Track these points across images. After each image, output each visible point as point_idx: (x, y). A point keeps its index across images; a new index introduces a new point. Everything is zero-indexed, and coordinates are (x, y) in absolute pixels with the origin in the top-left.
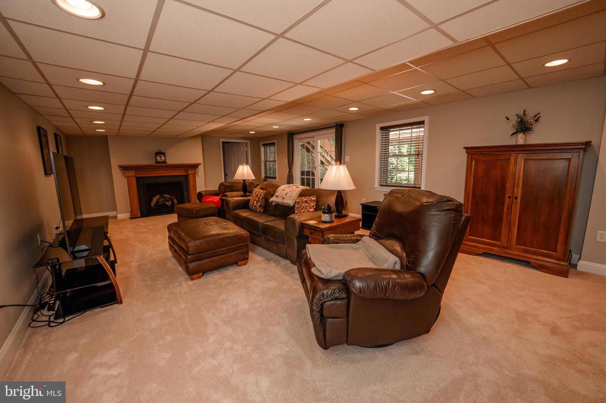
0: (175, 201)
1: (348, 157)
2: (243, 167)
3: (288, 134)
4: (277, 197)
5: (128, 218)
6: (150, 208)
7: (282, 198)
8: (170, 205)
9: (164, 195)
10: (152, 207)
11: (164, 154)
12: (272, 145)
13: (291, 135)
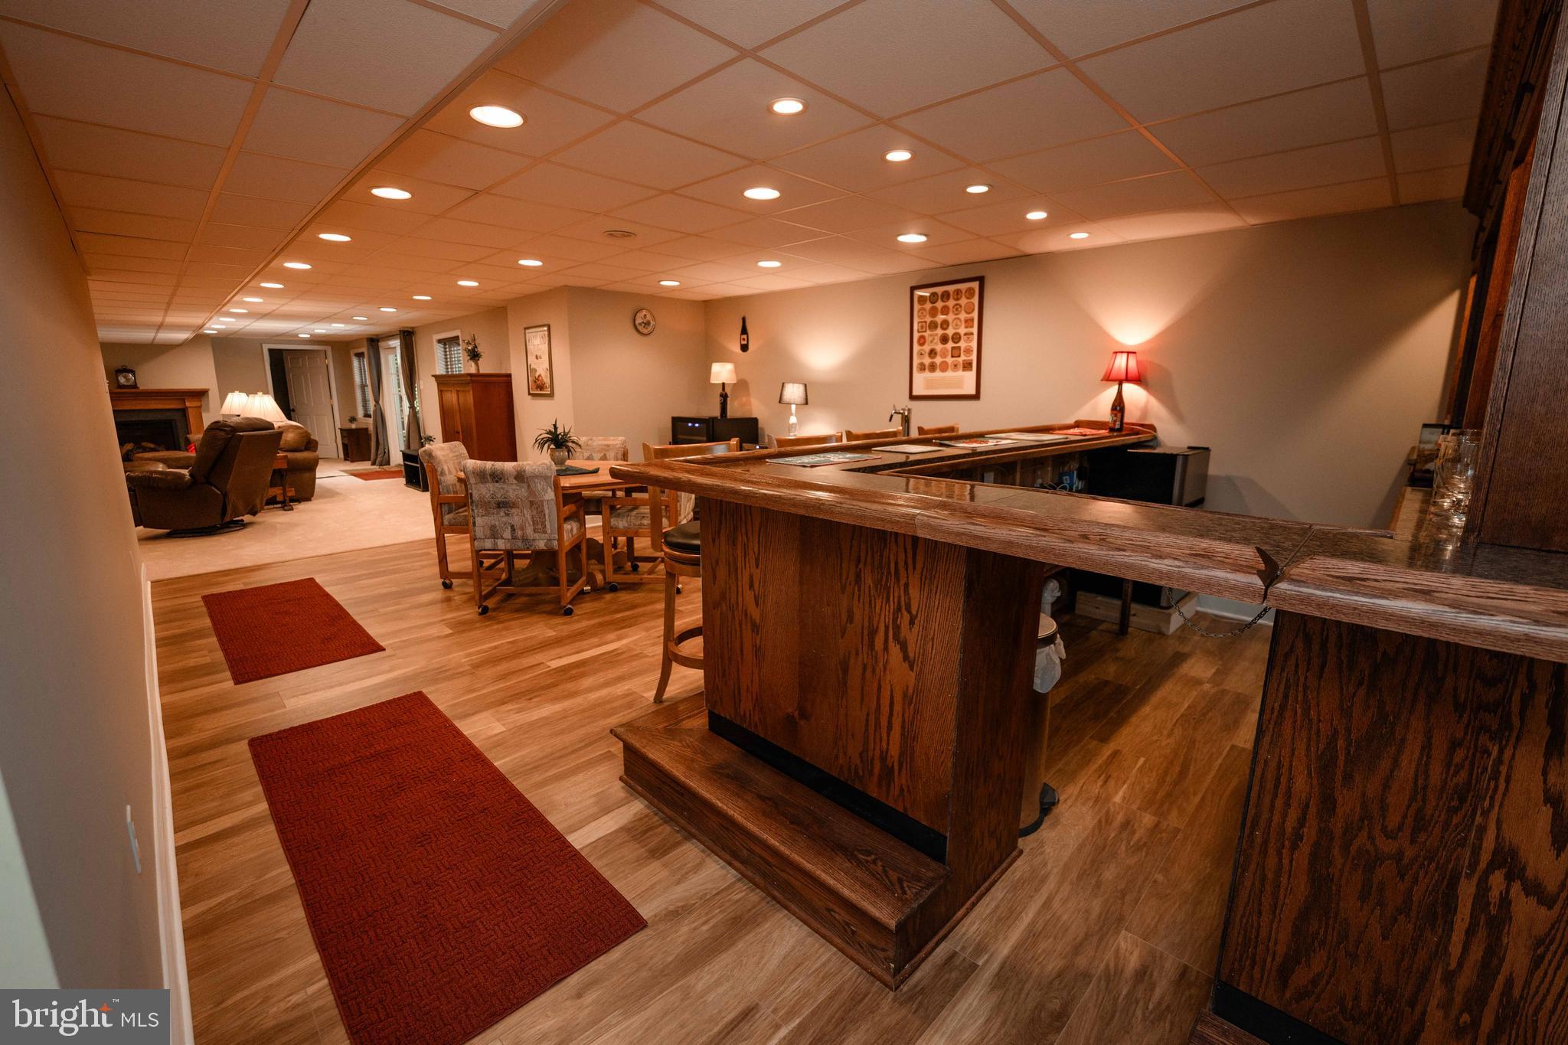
3: (367, 339)
11: (133, 372)
12: (364, 357)
13: (374, 342)
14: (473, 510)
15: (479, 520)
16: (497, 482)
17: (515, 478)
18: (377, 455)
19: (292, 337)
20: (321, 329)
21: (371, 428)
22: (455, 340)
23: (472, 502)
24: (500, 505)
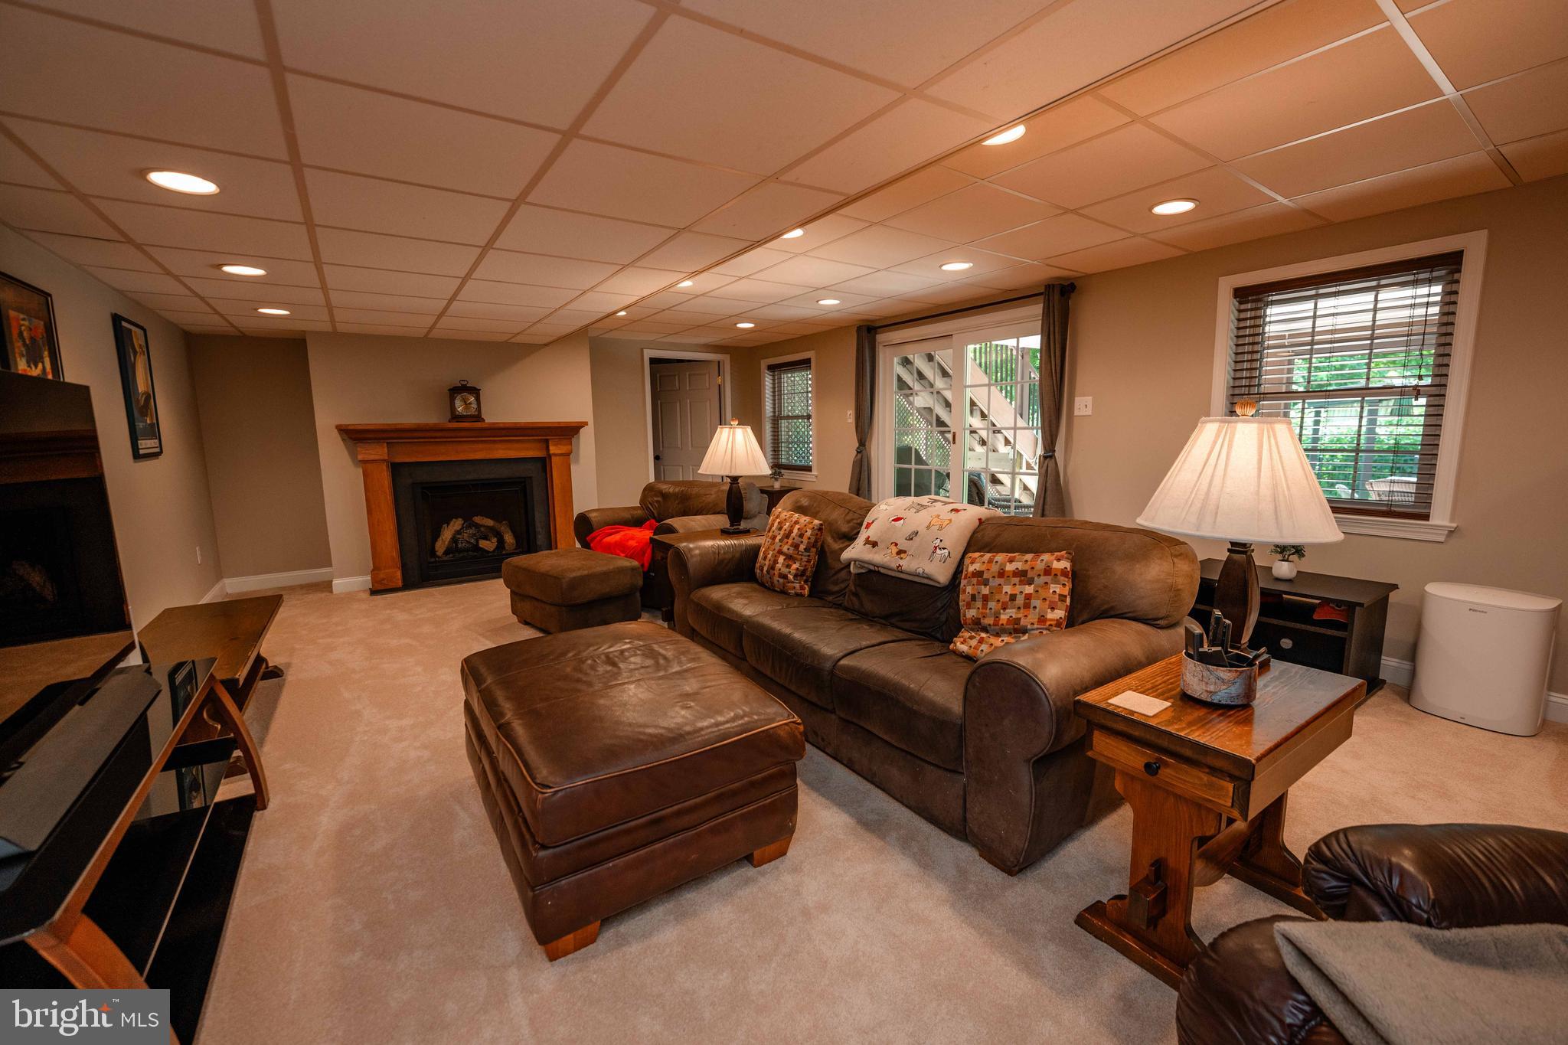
0: (509, 538)
1: (1089, 400)
2: (734, 434)
3: (859, 329)
4: (874, 544)
5: (364, 591)
6: (433, 560)
7: (895, 550)
8: (494, 551)
9: (478, 519)
10: (439, 557)
11: (477, 393)
13: (870, 333)
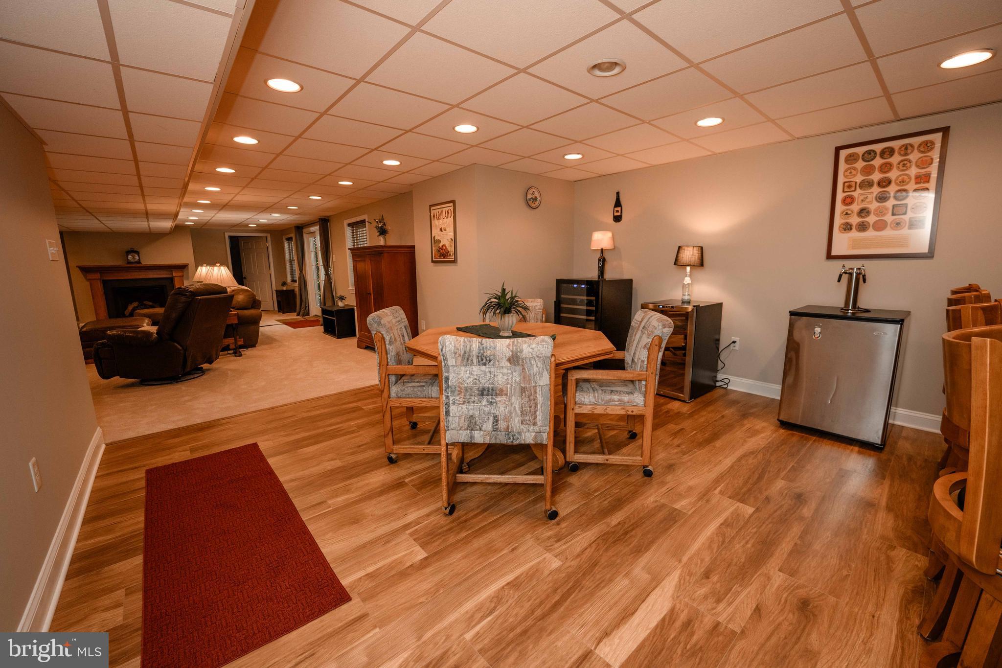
3: (295, 227)
9: (145, 302)
11: (138, 253)
12: (292, 241)
13: (299, 229)
14: (447, 397)
15: (454, 409)
16: (484, 364)
17: (509, 360)
18: (300, 308)
19: (243, 226)
20: (264, 219)
21: (297, 290)
22: (362, 223)
23: (448, 387)
24: (483, 392)
